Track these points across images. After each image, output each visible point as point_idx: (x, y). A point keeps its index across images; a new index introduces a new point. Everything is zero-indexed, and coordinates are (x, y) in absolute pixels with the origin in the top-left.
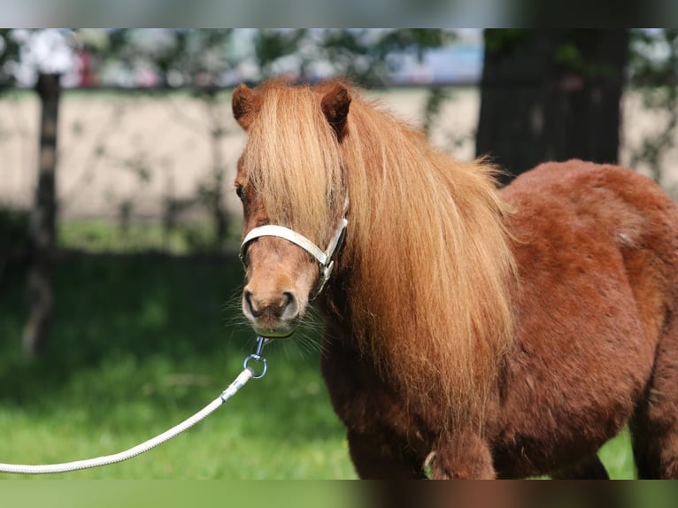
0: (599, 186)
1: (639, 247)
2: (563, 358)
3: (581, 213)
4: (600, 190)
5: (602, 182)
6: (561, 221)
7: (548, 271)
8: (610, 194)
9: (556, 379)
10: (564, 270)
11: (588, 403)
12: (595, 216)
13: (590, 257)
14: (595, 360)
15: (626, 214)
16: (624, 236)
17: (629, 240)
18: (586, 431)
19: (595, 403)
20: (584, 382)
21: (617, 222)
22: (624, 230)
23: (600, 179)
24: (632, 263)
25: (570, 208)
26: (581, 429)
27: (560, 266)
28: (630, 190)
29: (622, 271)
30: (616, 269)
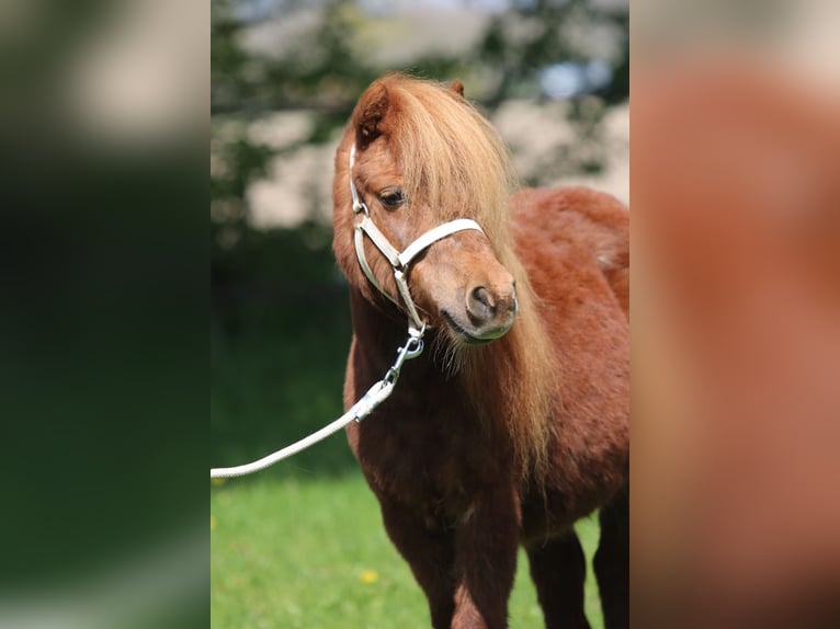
0: (562, 210)
1: (618, 266)
2: (581, 398)
3: (555, 239)
4: (565, 214)
5: (564, 205)
6: (542, 250)
7: (553, 304)
8: (576, 217)
9: (575, 422)
10: (567, 302)
11: (606, 446)
12: (570, 241)
13: (581, 286)
14: (609, 399)
15: (599, 235)
16: (602, 259)
17: (609, 263)
18: (606, 479)
19: (613, 446)
20: (602, 423)
21: (592, 246)
22: (601, 252)
23: (562, 202)
24: (617, 285)
25: (544, 236)
26: (601, 476)
27: (561, 299)
28: (595, 209)
29: (612, 295)
30: (606, 294)
